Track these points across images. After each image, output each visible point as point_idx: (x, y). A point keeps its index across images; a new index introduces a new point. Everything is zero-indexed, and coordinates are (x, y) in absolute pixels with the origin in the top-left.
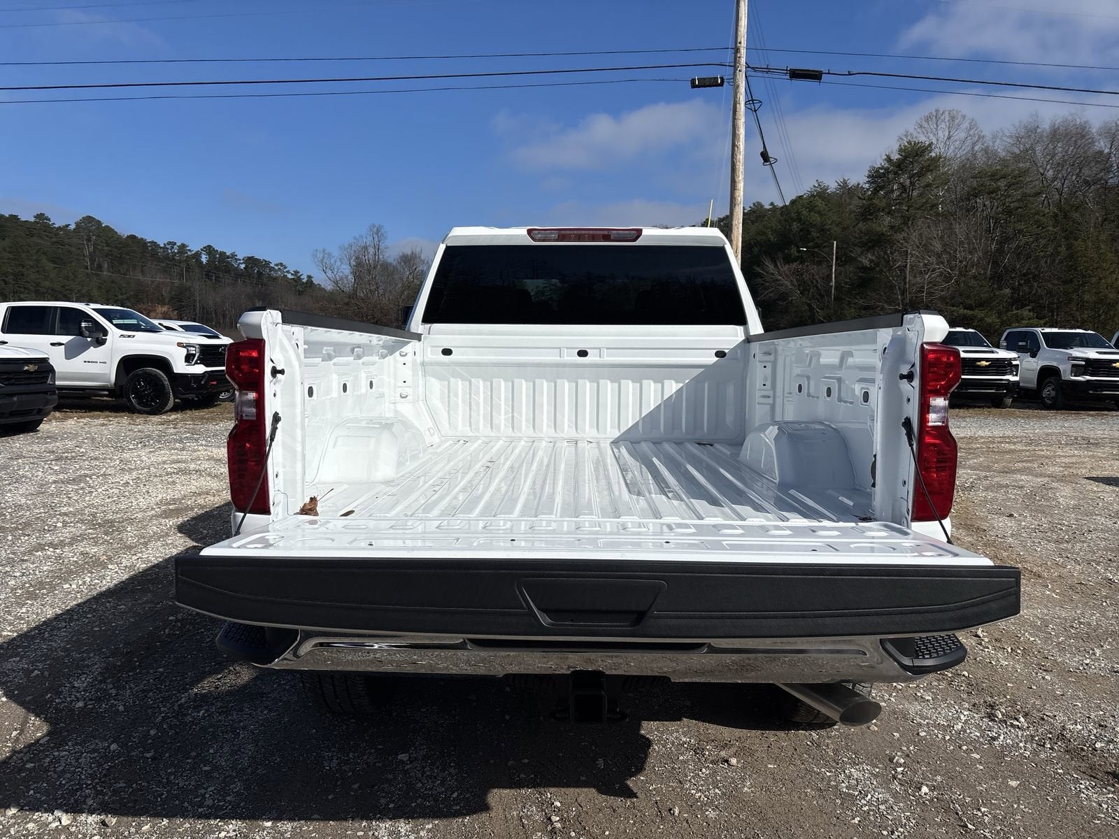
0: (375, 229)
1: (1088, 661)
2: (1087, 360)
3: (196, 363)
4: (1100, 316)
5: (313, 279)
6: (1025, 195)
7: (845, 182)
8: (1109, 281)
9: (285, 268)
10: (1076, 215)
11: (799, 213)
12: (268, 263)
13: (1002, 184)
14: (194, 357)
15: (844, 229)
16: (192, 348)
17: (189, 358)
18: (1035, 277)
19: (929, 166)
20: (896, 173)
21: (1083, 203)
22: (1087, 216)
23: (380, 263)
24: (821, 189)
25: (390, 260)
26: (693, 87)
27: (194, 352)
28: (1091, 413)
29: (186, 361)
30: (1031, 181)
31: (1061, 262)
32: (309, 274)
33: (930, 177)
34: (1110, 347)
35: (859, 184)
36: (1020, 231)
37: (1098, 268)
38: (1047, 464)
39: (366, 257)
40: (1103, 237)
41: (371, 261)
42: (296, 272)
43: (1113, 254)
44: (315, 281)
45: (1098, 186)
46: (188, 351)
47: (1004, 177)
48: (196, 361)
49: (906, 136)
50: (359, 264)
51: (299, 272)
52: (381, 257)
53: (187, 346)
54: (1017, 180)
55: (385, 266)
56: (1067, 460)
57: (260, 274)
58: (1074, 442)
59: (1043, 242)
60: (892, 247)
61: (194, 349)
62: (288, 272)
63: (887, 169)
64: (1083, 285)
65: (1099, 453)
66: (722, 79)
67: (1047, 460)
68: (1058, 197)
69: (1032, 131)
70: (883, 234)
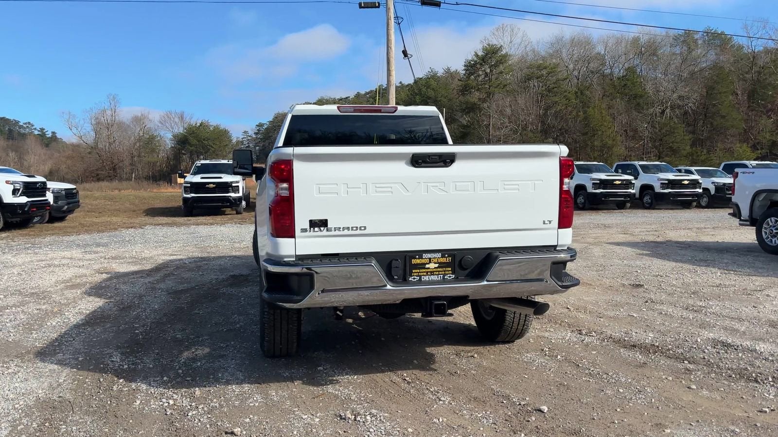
0: (112, 97)
1: (618, 313)
2: (600, 180)
3: (21, 195)
4: (603, 155)
5: (57, 135)
6: (558, 80)
7: (448, 69)
8: (608, 133)
9: (33, 126)
10: (588, 93)
11: (420, 90)
12: (17, 122)
13: (544, 72)
14: (19, 191)
15: (450, 100)
16: (17, 185)
17: (15, 192)
18: (566, 131)
19: (501, 60)
20: (481, 64)
21: (591, 84)
22: (594, 93)
23: (116, 122)
24: (433, 73)
25: (125, 120)
26: (360, 8)
27: (19, 188)
28: (604, 211)
29: (13, 195)
30: (561, 71)
31: (580, 122)
32: (53, 131)
33: (501, 67)
34: (612, 172)
35: (457, 71)
36: (556, 102)
37: (601, 125)
38: (585, 238)
39: (105, 118)
40: (604, 106)
41: (109, 121)
42: (42, 129)
43: (609, 117)
44: (58, 136)
45: (599, 75)
46: (14, 186)
47: (545, 68)
48: (21, 194)
49: (485, 40)
50: (98, 123)
51: (44, 129)
52: (117, 118)
53: (13, 183)
54: (553, 70)
55: (121, 125)
56: (595, 235)
57: (10, 131)
58: (598, 226)
59: (570, 109)
60: (480, 112)
61: (19, 185)
62: (35, 129)
63: (475, 61)
64: (594, 135)
65: (611, 231)
66: (379, 3)
67: (585, 236)
68: (576, 81)
69: (559, 40)
70: (475, 104)
